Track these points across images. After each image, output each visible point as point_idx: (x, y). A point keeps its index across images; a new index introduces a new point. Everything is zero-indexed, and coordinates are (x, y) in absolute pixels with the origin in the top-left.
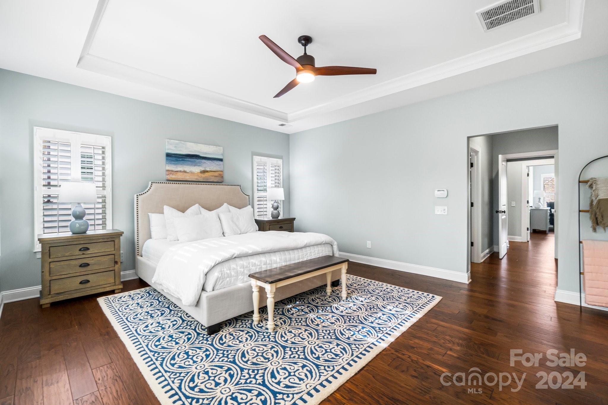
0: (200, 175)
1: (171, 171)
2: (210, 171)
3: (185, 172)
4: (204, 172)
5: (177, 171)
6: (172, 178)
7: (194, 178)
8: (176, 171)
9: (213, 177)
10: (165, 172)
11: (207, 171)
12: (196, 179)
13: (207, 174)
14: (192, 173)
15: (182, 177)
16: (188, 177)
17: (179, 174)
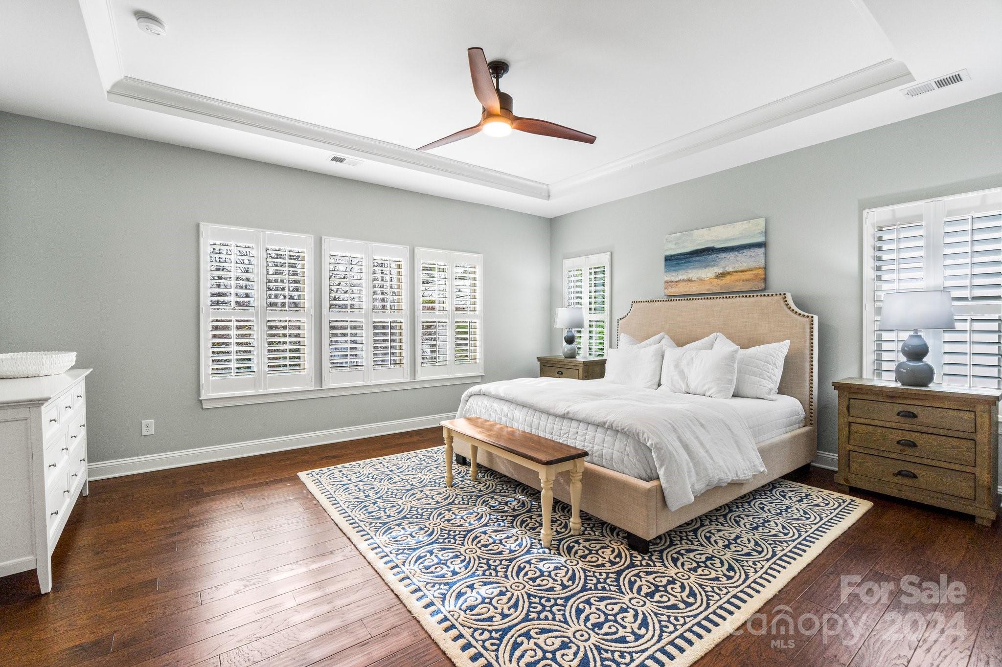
0: (715, 281)
1: (670, 282)
2: (734, 272)
3: (690, 280)
4: (722, 275)
5: (678, 281)
6: (671, 292)
7: (704, 289)
8: (676, 282)
9: (741, 283)
10: (663, 285)
11: (729, 273)
12: (708, 290)
13: (727, 279)
14: (701, 280)
15: (686, 290)
16: (694, 289)
17: (681, 284)
